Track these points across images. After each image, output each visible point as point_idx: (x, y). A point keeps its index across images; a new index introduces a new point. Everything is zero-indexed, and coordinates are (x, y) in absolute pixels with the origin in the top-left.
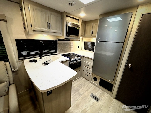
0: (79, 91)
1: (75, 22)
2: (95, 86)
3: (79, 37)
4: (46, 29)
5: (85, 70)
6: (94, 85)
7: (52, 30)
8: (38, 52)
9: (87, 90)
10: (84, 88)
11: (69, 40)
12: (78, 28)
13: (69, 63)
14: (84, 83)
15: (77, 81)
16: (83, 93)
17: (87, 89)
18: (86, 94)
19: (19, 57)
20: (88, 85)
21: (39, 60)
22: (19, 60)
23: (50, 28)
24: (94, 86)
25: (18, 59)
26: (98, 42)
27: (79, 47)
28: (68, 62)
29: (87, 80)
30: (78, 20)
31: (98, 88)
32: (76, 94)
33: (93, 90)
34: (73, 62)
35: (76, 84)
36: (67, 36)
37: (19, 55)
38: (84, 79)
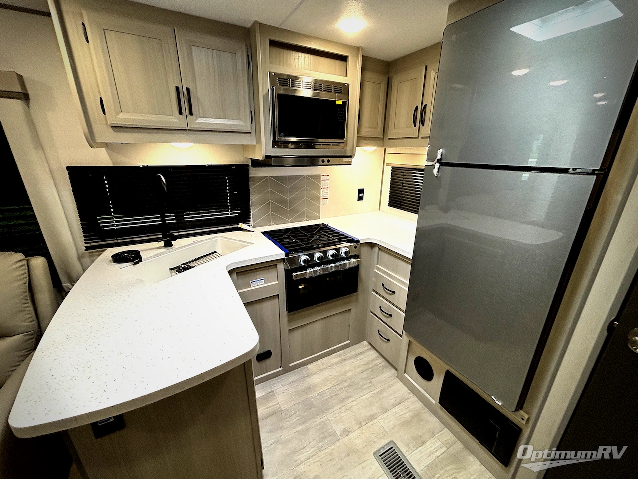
0: (329, 416)
1: (329, 72)
2: (419, 405)
3: (349, 148)
4: (175, 120)
5: (379, 313)
6: (414, 398)
7: (200, 120)
8: (154, 220)
9: (372, 417)
10: (360, 403)
11: (312, 161)
12: (339, 102)
13: (288, 273)
14: (364, 375)
15: (333, 359)
16: (347, 432)
17: (375, 409)
18: (357, 438)
19: (87, 239)
20: (380, 392)
21: (157, 255)
22: (87, 249)
23: (191, 114)
24: (414, 404)
25: (82, 245)
26: (435, 171)
27: (366, 195)
28: (281, 267)
29: (385, 363)
30: (344, 59)
31: (432, 421)
32: (307, 429)
33: (406, 423)
34: (304, 268)
35: (326, 374)
36: (276, 144)
37: (85, 230)
38: (373, 354)
